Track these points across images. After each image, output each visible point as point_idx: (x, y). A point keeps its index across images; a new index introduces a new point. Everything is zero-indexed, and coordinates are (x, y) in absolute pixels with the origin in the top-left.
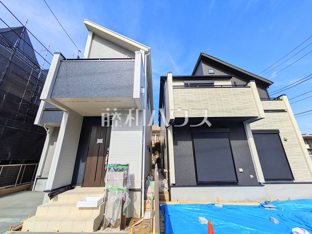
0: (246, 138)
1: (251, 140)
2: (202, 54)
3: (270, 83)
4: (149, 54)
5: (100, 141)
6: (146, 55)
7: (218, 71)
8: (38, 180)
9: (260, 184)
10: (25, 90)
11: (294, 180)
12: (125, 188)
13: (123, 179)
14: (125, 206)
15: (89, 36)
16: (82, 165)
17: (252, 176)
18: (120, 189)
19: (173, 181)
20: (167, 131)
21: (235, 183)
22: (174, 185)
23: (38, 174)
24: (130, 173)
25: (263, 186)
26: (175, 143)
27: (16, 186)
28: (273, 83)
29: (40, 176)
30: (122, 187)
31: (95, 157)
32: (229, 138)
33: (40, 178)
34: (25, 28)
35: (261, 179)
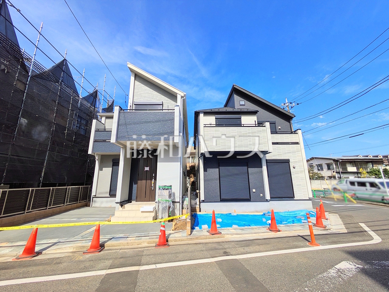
0: (261, 167)
1: (265, 168)
2: (234, 86)
3: (293, 116)
4: (185, 98)
5: (147, 169)
6: (182, 99)
7: (249, 102)
8: (93, 198)
9: (267, 201)
10: (68, 120)
11: (294, 198)
12: (170, 200)
13: (168, 194)
14: (171, 210)
15: (132, 77)
16: (135, 186)
17: (261, 195)
18: (167, 200)
19: (202, 198)
20: (199, 160)
21: (248, 200)
22: (203, 201)
23: (93, 194)
24: (173, 191)
25: (269, 202)
26: (205, 170)
27: (79, 203)
28: (295, 116)
29: (95, 196)
30: (168, 199)
31: (144, 181)
32: (247, 166)
33: (95, 197)
34: (66, 60)
35: (268, 197)
